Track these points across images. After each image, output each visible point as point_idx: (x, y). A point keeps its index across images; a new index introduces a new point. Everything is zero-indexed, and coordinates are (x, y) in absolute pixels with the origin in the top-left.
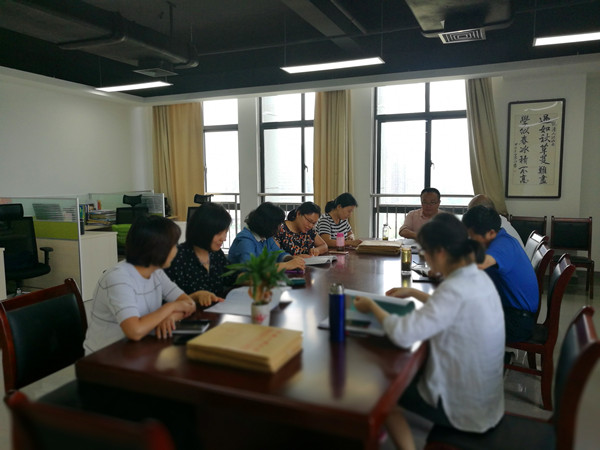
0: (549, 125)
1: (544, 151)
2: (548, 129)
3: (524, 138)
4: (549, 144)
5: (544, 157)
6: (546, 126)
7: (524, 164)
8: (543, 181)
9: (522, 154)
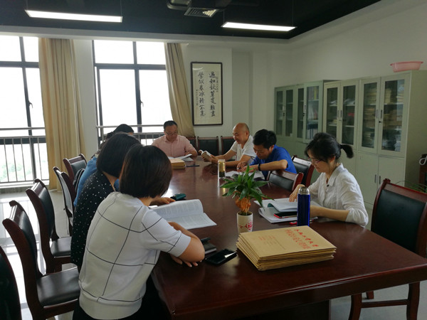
0: (214, 79)
1: (213, 95)
2: (214, 81)
3: (201, 86)
4: (215, 91)
5: (213, 99)
6: (213, 79)
7: (202, 104)
8: (213, 115)
9: (201, 97)
